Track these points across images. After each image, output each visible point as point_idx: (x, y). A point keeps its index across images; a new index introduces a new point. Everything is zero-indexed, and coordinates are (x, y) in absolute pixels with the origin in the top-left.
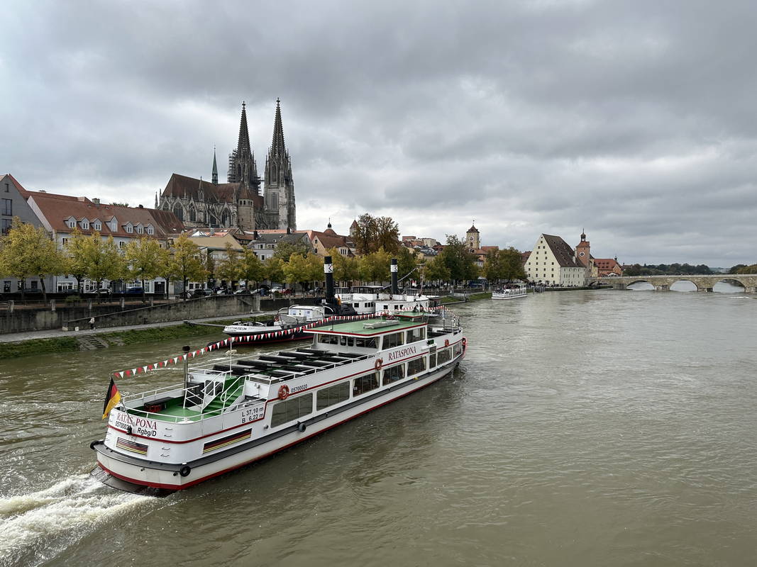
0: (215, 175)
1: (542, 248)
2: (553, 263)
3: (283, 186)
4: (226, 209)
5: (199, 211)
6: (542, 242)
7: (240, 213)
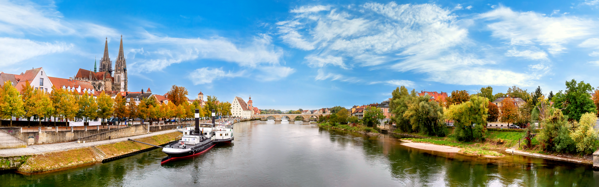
0: (95, 68)
1: (236, 102)
2: (240, 109)
3: (123, 73)
4: (100, 83)
6: (236, 100)
7: (106, 85)
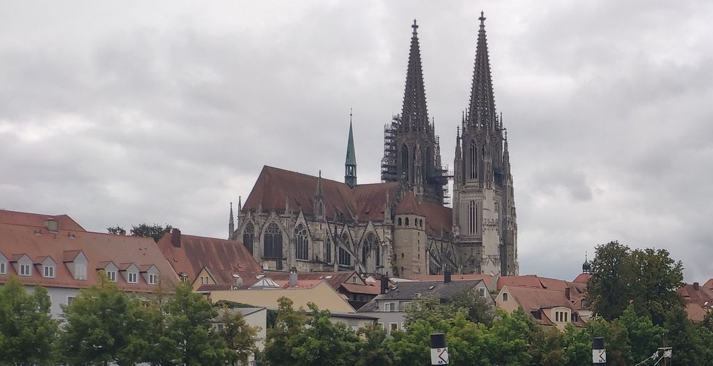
0: (351, 165)
3: (490, 188)
4: (371, 234)
5: (315, 240)
7: (398, 243)
